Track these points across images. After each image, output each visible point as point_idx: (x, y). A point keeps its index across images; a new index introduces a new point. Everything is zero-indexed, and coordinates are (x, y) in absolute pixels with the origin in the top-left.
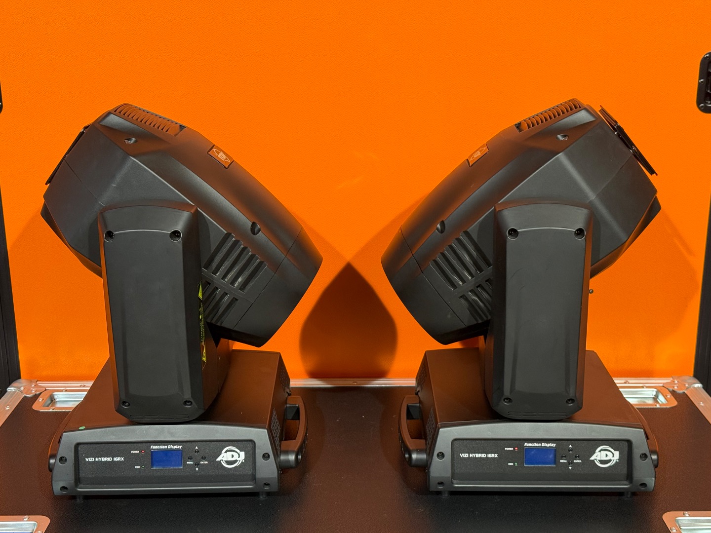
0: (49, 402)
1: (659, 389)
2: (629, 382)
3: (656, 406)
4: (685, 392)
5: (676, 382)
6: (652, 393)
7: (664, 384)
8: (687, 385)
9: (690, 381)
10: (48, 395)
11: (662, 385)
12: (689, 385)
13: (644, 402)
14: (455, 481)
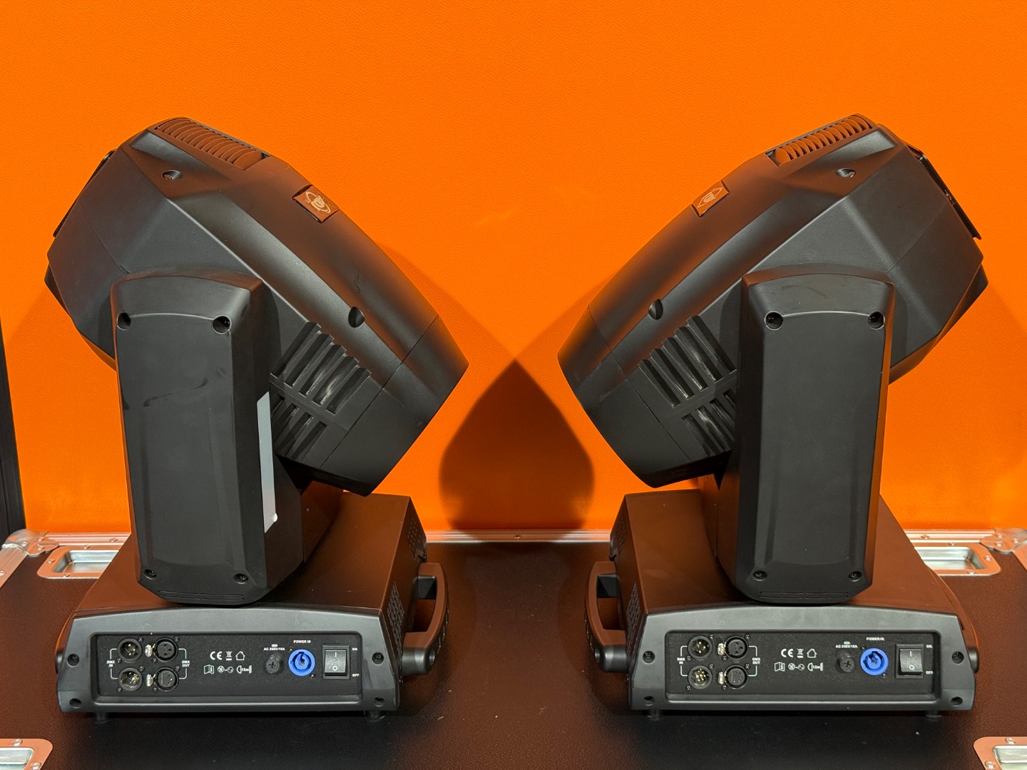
0: (63, 564)
1: (974, 548)
2: (928, 537)
3: (968, 573)
4: (1013, 552)
5: (1000, 537)
6: (961, 553)
7: (981, 539)
8: (1016, 542)
9: (1020, 536)
10: (63, 554)
11: (978, 541)
13: (953, 567)
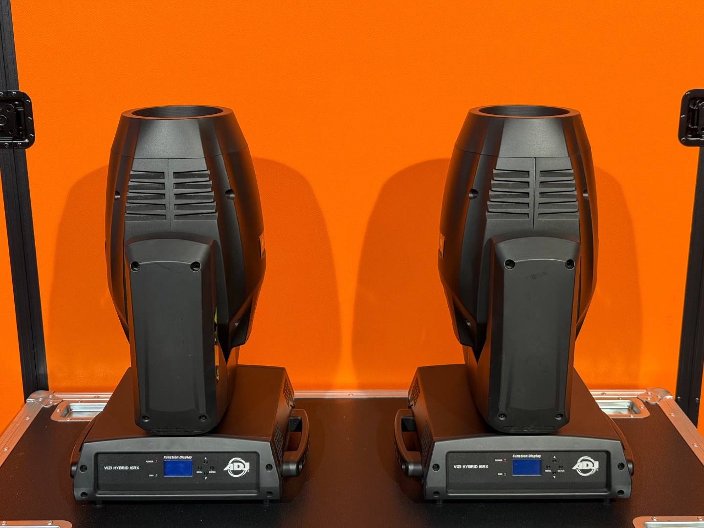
0: (66, 412)
1: (634, 401)
2: (605, 394)
3: (630, 416)
4: (658, 403)
6: (626, 404)
7: (638, 395)
8: (659, 397)
9: (662, 393)
10: (65, 406)
11: (636, 396)
12: (661, 397)
13: (620, 413)
14: (449, 491)
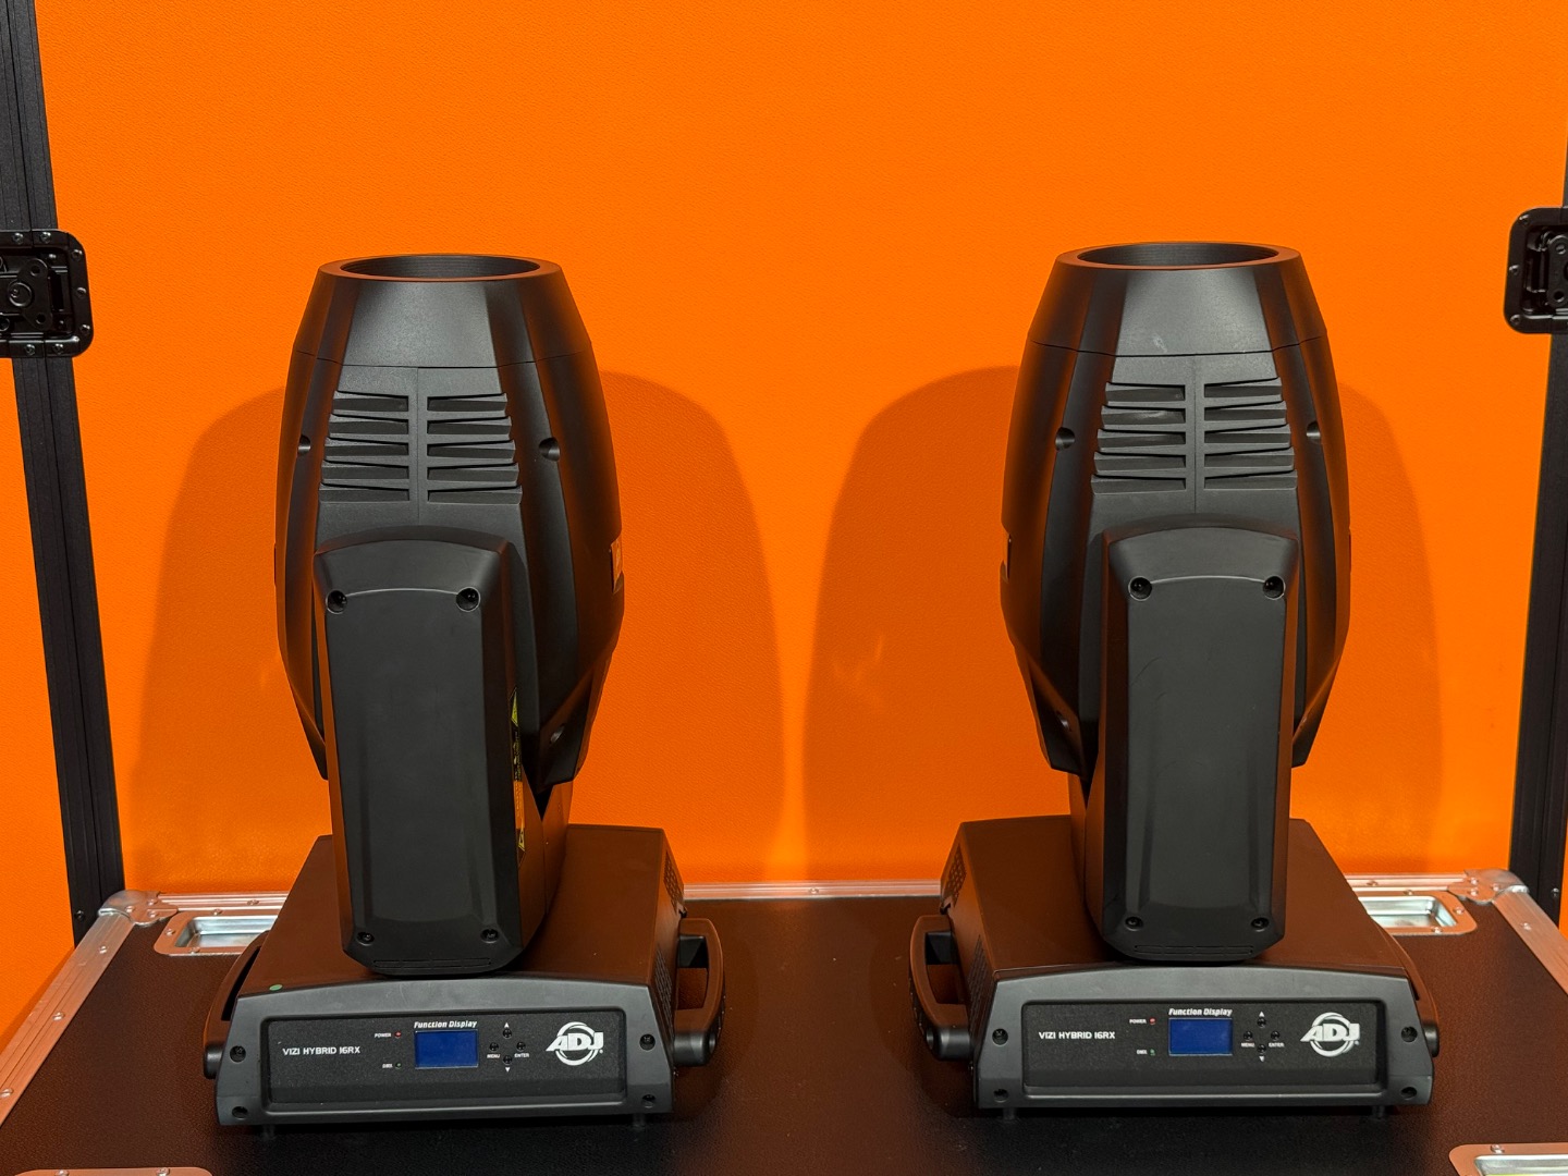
0: (186, 936)
1: (1440, 897)
2: (1377, 883)
3: (1433, 931)
4: (1493, 902)
5: (1474, 882)
6: (1426, 904)
7: (1448, 886)
8: (1496, 889)
9: (1501, 880)
10: (184, 922)
11: (1445, 888)
12: (1500, 888)
13: (1410, 924)
14: (1029, 1089)
